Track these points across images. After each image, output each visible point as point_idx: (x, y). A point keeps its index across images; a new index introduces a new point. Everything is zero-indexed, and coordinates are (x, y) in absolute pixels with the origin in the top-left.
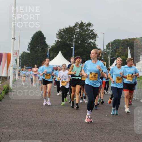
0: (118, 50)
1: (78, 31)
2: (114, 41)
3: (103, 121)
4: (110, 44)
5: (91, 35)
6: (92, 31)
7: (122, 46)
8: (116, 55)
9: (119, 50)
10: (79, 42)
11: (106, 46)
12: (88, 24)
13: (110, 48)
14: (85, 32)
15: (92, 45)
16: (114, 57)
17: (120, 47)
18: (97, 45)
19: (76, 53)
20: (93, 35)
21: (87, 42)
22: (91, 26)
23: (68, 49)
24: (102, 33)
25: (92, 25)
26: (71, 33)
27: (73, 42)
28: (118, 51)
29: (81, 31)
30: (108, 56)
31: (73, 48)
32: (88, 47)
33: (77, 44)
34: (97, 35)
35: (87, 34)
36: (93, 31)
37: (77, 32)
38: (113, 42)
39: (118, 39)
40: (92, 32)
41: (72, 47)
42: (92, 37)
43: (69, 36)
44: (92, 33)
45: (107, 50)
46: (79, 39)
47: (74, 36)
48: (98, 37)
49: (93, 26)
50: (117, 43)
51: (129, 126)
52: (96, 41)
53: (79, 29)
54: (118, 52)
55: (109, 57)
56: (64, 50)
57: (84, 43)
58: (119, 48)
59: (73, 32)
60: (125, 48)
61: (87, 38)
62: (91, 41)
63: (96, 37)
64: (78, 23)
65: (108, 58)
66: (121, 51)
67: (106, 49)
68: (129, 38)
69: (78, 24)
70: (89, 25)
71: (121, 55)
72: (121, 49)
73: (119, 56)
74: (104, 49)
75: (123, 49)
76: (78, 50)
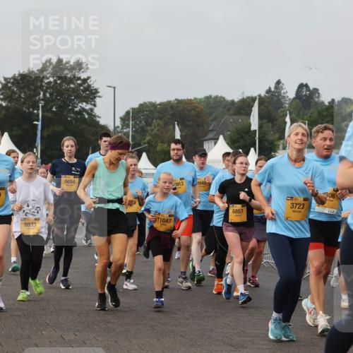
0: (148, 128)
1: (50, 82)
2: (141, 105)
4: (131, 114)
5: (84, 91)
6: (85, 81)
7: (161, 119)
8: (145, 141)
9: (153, 127)
10: (54, 109)
11: (121, 118)
12: (74, 65)
13: (131, 122)
14: (69, 84)
15: (86, 116)
16: (140, 145)
17: (155, 121)
18: (100, 117)
20: (88, 92)
21: (73, 110)
22: (83, 70)
23: (25, 126)
24: (109, 87)
25: (84, 66)
26: (32, 87)
27: (38, 110)
28: (150, 132)
29: (59, 82)
31: (39, 123)
32: (76, 123)
33: (50, 115)
34: (99, 90)
35: (73, 88)
36: (88, 81)
37: (47, 83)
38: (138, 108)
39: (150, 101)
40: (86, 85)
41: (35, 123)
42: (85, 97)
43: (28, 93)
44: (84, 88)
45: (122, 128)
46: (53, 101)
47: (42, 93)
48: (99, 97)
49: (87, 68)
50: (147, 111)
52: (95, 105)
53: (53, 77)
54: (150, 134)
56: (15, 129)
57: (65, 112)
58: (151, 123)
59: (39, 84)
60: (166, 124)
61: (73, 100)
62: (84, 105)
63: (95, 97)
64: (49, 61)
66: (158, 130)
67: (120, 126)
68: (176, 100)
69: (51, 63)
70: (79, 65)
71: (156, 142)
72: (158, 125)
73: (153, 143)
74: (116, 125)
75: (162, 126)
76: (50, 130)
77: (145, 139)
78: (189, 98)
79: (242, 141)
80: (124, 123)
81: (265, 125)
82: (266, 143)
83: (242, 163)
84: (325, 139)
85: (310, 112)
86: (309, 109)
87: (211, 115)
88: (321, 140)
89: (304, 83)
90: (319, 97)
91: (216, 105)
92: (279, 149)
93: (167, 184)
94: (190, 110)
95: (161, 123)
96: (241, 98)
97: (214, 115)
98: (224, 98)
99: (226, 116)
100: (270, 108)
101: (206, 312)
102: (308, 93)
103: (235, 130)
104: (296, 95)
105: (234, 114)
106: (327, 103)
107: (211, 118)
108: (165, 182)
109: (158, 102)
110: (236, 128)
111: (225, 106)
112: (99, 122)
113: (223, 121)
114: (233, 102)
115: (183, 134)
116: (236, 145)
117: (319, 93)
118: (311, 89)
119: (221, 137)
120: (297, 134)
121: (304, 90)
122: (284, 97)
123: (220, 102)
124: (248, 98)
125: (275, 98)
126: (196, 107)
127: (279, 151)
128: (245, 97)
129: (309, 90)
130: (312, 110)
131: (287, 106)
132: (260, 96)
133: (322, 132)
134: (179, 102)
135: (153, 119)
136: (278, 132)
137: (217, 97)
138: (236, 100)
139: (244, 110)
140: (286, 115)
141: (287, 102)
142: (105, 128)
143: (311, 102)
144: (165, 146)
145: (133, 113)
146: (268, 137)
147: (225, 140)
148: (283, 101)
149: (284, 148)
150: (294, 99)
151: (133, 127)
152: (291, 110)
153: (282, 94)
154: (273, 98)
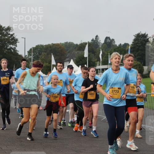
0: (40, 56)
2: (37, 46)
4: (32, 50)
6: (12, 35)
7: (45, 52)
9: (42, 56)
11: (28, 52)
12: (7, 28)
13: (32, 54)
14: (5, 37)
15: (13, 51)
17: (43, 53)
18: (18, 51)
20: (13, 40)
21: (7, 48)
22: (11, 31)
24: (23, 38)
25: (12, 29)
28: (41, 58)
30: (30, 63)
32: (8, 53)
34: (18, 39)
35: (7, 39)
36: (14, 35)
38: (35, 47)
40: (12, 37)
42: (12, 42)
44: (12, 38)
45: (28, 56)
48: (18, 42)
49: (13, 30)
50: (39, 49)
52: (16, 46)
55: (31, 64)
57: (3, 49)
58: (41, 54)
60: (48, 54)
61: (7, 44)
62: (11, 46)
63: (16, 43)
65: (30, 64)
66: (44, 57)
67: (28, 55)
68: (52, 44)
72: (44, 55)
74: (26, 55)
75: (46, 55)
78: (58, 43)
79: (81, 62)
81: (91, 55)
82: (91, 63)
83: (93, 71)
84: (129, 61)
87: (67, 50)
88: (127, 61)
89: (108, 37)
90: (114, 43)
91: (69, 46)
92: (97, 65)
93: (56, 80)
94: (58, 48)
95: (46, 54)
96: (80, 43)
97: (69, 50)
98: (73, 43)
99: (74, 51)
102: (110, 41)
103: (78, 57)
105: (77, 50)
106: (118, 46)
107: (68, 52)
108: (55, 80)
109: (44, 45)
112: (18, 53)
113: (73, 53)
114: (77, 45)
115: (55, 58)
116: (78, 64)
117: (114, 41)
118: (111, 39)
119: (72, 60)
120: (116, 58)
121: (108, 39)
122: (99, 43)
123: (71, 45)
124: (84, 43)
125: (95, 43)
126: (61, 47)
128: (82, 43)
130: (111, 48)
131: (101, 46)
132: (89, 42)
133: (128, 57)
134: (53, 45)
135: (42, 52)
136: (96, 58)
137: (70, 42)
138: (78, 44)
139: (82, 48)
140: (100, 51)
141: (101, 45)
142: (21, 56)
143: (111, 45)
144: (47, 64)
145: (33, 49)
146: (92, 60)
147: (74, 61)
148: (99, 44)
149: (99, 65)
150: (104, 43)
151: (33, 55)
152: (103, 48)
153: (98, 41)
154: (94, 43)
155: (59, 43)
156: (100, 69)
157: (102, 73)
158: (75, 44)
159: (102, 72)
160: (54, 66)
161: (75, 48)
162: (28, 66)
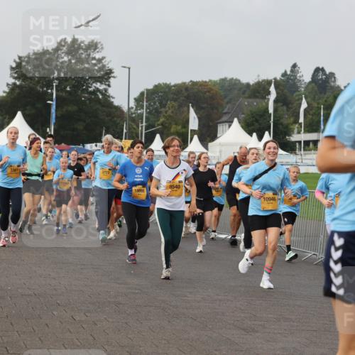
0: (163, 110)
2: (156, 86)
3: (123, 286)
4: (145, 95)
6: (100, 61)
7: (175, 100)
8: (159, 123)
9: (167, 109)
10: (68, 89)
11: (135, 99)
12: (89, 45)
13: (145, 103)
15: (101, 97)
16: (154, 127)
17: (169, 102)
18: (113, 98)
19: (59, 115)
21: (87, 90)
22: (97, 50)
23: (39, 105)
24: (124, 67)
25: (99, 46)
27: (52, 89)
28: (164, 113)
30: (140, 125)
31: (53, 103)
32: (90, 103)
33: (64, 94)
34: (114, 71)
36: (103, 61)
38: (152, 89)
40: (100, 65)
41: (49, 102)
42: (99, 77)
45: (136, 110)
46: (67, 81)
48: (114, 77)
49: (102, 48)
50: (161, 92)
51: (186, 296)
52: (109, 86)
54: (164, 116)
55: (142, 127)
56: (28, 108)
57: (79, 92)
58: (166, 104)
60: (180, 106)
61: (88, 80)
62: (98, 85)
63: (110, 78)
65: (140, 128)
66: (172, 112)
67: (134, 107)
68: (191, 81)
69: (66, 43)
70: (93, 46)
71: (170, 123)
72: (172, 107)
73: (167, 125)
74: (130, 106)
75: (177, 108)
76: (64, 110)
77: (158, 120)
78: (204, 80)
79: (257, 124)
80: (138, 104)
81: (280, 109)
82: (281, 126)
85: (326, 96)
86: (325, 94)
87: (225, 97)
89: (321, 67)
90: (335, 81)
91: (231, 88)
92: (293, 133)
94: (205, 93)
96: (256, 81)
97: (229, 98)
98: (239, 81)
99: (241, 99)
100: (286, 91)
101: (218, 295)
102: (324, 77)
103: (249, 113)
104: (312, 78)
105: (250, 97)
106: (342, 88)
107: (226, 100)
109: (172, 84)
110: (251, 111)
111: (240, 89)
112: (113, 102)
113: (237, 104)
114: (248, 85)
116: (251, 128)
117: (335, 78)
118: (327, 73)
119: (236, 120)
121: (320, 74)
122: (300, 81)
123: (235, 84)
124: (263, 81)
125: (290, 81)
126: (212, 90)
127: (293, 135)
128: (261, 80)
129: (325, 74)
130: (328, 94)
131: (303, 89)
132: (275, 79)
134: (194, 84)
135: (167, 101)
136: (292, 116)
137: (232, 79)
138: (252, 83)
140: (302, 99)
141: (303, 86)
142: (118, 109)
143: (327, 86)
144: (180, 127)
145: (147, 94)
146: (282, 121)
147: (239, 122)
148: (299, 85)
149: (299, 133)
150: (310, 83)
151: (147, 108)
152: (307, 94)
153: (298, 78)
154: (288, 82)
155: (207, 80)
156: (300, 142)
157: (304, 150)
158: (243, 84)
159: (304, 148)
160: (194, 132)
161: (244, 93)
162: (134, 131)
